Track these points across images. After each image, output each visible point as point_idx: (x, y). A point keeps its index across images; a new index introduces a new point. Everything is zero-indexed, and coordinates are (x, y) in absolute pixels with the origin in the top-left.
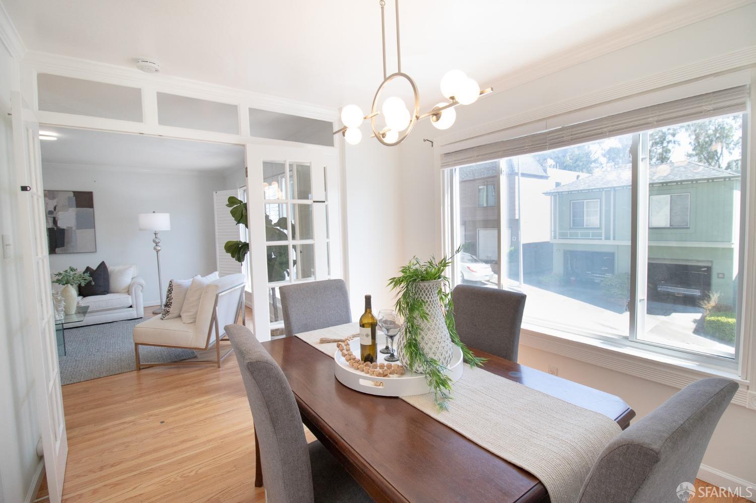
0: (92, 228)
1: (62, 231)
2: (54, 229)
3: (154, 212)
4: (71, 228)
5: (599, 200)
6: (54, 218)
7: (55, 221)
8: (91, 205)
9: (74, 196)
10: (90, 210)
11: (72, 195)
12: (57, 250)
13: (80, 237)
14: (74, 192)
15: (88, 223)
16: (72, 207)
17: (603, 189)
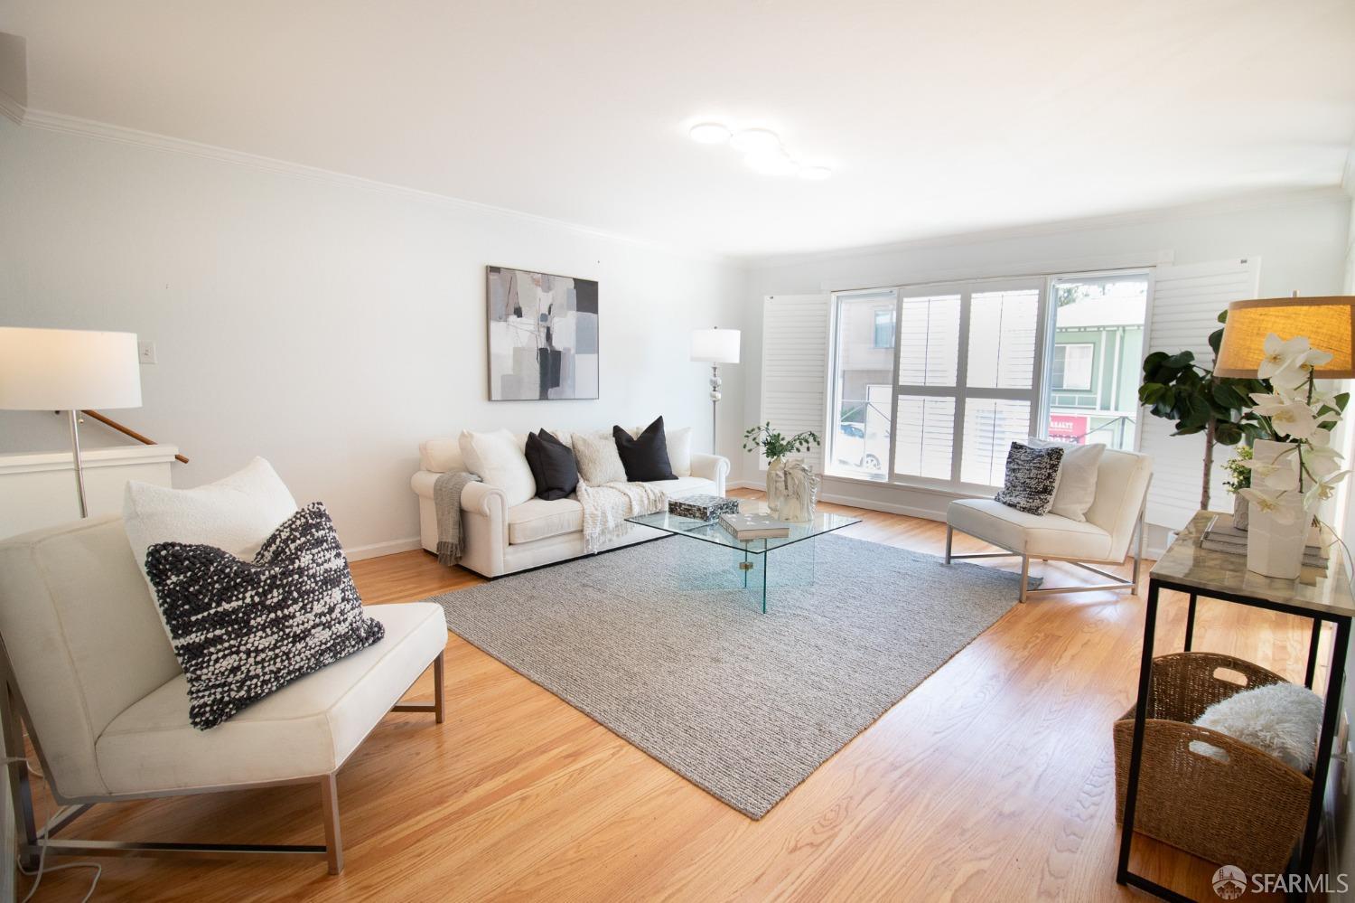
0: (594, 353)
1: (557, 355)
2: (547, 349)
3: (715, 328)
4: (569, 350)
5: (1092, 345)
6: (548, 329)
7: (549, 337)
8: (594, 310)
9: (575, 287)
10: (595, 315)
11: (572, 284)
12: (551, 392)
13: (578, 368)
14: (575, 279)
15: (589, 342)
16: (569, 308)
17: (1104, 327)
